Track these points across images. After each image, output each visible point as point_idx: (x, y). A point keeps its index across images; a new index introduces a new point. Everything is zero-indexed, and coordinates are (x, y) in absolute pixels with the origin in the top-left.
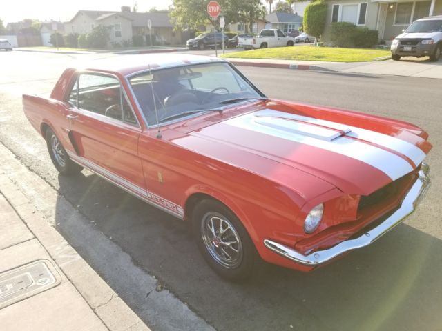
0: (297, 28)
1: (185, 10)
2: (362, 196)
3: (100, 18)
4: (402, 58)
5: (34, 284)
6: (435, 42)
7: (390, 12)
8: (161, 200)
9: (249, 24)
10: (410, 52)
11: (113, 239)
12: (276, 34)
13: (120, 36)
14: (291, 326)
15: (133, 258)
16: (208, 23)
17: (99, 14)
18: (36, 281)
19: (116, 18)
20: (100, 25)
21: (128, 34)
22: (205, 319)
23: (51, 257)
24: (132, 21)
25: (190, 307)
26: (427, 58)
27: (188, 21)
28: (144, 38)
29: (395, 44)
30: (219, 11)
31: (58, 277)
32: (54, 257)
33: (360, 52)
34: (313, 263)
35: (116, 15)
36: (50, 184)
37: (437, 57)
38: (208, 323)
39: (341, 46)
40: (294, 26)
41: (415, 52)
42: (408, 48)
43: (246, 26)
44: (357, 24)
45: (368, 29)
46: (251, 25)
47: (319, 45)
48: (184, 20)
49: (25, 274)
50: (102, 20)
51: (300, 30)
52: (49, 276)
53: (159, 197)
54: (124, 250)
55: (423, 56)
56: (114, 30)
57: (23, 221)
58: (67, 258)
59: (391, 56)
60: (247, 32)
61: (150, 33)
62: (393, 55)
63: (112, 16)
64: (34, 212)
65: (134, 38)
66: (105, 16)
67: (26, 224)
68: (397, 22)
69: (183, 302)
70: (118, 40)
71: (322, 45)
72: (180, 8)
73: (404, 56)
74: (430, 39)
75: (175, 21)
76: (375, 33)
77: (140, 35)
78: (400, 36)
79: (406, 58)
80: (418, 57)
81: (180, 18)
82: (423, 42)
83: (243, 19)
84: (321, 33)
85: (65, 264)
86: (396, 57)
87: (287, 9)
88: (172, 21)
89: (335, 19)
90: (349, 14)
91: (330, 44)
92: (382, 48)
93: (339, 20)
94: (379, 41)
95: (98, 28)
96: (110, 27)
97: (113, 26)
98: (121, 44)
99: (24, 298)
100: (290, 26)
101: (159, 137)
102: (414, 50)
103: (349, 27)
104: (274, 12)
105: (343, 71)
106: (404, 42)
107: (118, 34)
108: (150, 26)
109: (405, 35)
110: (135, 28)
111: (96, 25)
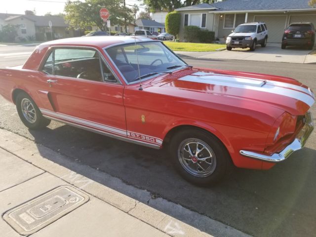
0: (157, 30)
1: (77, 14)
2: (298, 116)
3: (8, 19)
4: (233, 49)
5: (67, 202)
6: (253, 39)
7: (221, 20)
8: (140, 136)
9: (124, 26)
10: (238, 45)
11: (99, 170)
12: (146, 33)
13: (26, 33)
14: (257, 208)
15: (122, 180)
16: (94, 25)
17: (7, 15)
18: (68, 201)
19: (22, 19)
20: (9, 24)
21: (32, 31)
22: (198, 212)
23: (69, 183)
24: (35, 21)
25: (183, 206)
26: (248, 49)
27: (79, 23)
28: (45, 35)
29: (228, 40)
30: (108, 15)
31: (84, 195)
32: (71, 183)
33: (206, 46)
34: (277, 160)
35: (22, 17)
36: (25, 137)
37: (254, 48)
38: (202, 214)
39: (191, 42)
40: (154, 29)
41: (241, 45)
42: (237, 42)
43: (121, 28)
44: (201, 27)
45: (208, 30)
46: (126, 28)
47: (177, 41)
48: (76, 22)
49: (56, 197)
50: (9, 21)
51: (159, 32)
52: (76, 196)
53: (138, 134)
54: (113, 176)
55: (246, 47)
56: (21, 28)
57: (27, 161)
58: (83, 183)
59: (226, 48)
60: (122, 32)
61: (51, 31)
62: (227, 47)
63: (19, 17)
64: (33, 155)
65: (36, 34)
66: (12, 18)
67: (31, 163)
68: (225, 27)
69: (177, 203)
70: (24, 36)
71: (178, 41)
72: (73, 13)
73: (234, 48)
74: (250, 37)
75: (69, 22)
76: (213, 33)
77: (41, 32)
78: (231, 35)
79: (236, 49)
80: (243, 48)
81: (73, 21)
82: (246, 38)
83: (120, 23)
84: (178, 33)
85: (84, 186)
86: (229, 48)
87: (147, 17)
88: (66, 23)
89: (186, 24)
90: (195, 20)
91: (184, 41)
92: (218, 43)
93: (189, 25)
94: (216, 39)
95: (7, 26)
96: (18, 26)
97: (20, 25)
98: (26, 39)
99: (67, 212)
100: (151, 29)
101: (141, 89)
102: (241, 43)
103: (195, 29)
104: (139, 19)
105: (199, 57)
106: (234, 38)
107: (24, 32)
108: (51, 25)
109: (234, 34)
110: (37, 27)
111: (5, 24)
